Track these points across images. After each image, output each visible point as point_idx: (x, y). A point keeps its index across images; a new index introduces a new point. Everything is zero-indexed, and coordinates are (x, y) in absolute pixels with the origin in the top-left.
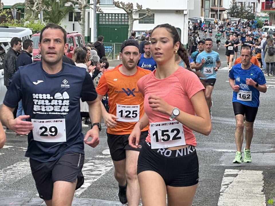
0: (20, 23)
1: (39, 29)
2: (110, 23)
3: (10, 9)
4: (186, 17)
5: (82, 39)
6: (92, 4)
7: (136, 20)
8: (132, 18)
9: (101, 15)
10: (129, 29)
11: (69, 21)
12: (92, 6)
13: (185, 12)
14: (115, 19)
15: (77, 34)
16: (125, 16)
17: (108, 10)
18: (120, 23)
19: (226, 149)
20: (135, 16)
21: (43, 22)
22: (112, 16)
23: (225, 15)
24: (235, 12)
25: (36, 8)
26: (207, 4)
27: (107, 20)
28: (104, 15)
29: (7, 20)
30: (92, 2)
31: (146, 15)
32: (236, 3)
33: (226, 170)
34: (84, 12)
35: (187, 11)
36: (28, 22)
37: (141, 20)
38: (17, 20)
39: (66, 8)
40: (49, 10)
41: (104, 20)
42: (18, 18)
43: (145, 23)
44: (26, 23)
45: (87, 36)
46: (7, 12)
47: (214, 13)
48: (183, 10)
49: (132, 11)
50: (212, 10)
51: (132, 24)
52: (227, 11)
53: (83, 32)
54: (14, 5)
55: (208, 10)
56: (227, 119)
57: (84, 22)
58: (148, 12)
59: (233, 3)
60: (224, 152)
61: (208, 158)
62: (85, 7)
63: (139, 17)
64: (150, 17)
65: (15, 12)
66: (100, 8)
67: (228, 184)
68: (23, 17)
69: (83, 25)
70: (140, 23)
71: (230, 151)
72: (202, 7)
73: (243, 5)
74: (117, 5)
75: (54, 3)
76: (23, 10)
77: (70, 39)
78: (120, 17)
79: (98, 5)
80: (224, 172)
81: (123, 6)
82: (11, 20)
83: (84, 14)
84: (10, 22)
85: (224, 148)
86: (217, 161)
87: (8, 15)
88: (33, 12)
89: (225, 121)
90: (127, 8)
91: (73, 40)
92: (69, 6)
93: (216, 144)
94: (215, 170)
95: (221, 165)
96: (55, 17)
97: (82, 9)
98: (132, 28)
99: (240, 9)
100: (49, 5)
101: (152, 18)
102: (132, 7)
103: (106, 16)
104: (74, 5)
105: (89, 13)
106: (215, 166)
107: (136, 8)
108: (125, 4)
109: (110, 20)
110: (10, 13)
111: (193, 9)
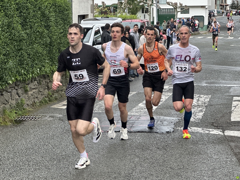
0: (115, 15)
1: (125, 18)
2: (165, 14)
3: (109, 7)
4: (207, 10)
5: (150, 23)
6: (154, 4)
7: (179, 12)
8: (177, 11)
9: (159, 9)
10: (175, 17)
11: (142, 13)
12: (155, 5)
13: (206, 7)
14: (167, 11)
15: (147, 20)
16: (173, 10)
17: (163, 6)
18: (170, 14)
19: (233, 85)
20: (179, 10)
21: (128, 14)
22: (166, 10)
23: (228, 8)
24: (234, 6)
25: (124, 6)
26: (218, 2)
27: (163, 12)
28: (161, 9)
29: (108, 13)
30: (154, 2)
31: (185, 9)
32: (234, 1)
33: (234, 97)
34: (150, 8)
35: (207, 6)
36: (120, 14)
37: (182, 12)
38: (114, 14)
39: (140, 6)
40: (131, 7)
41: (161, 12)
42: (114, 12)
43: (184, 13)
44: (119, 15)
45: (152, 21)
46: (108, 9)
47: (222, 7)
48: (205, 6)
49: (177, 7)
50: (221, 5)
51: (177, 14)
52: (229, 6)
53: (150, 19)
54: (112, 5)
55: (219, 6)
56: (232, 67)
57: (150, 13)
58: (186, 7)
59: (233, 1)
60: (232, 87)
61: (223, 90)
62: (151, 5)
63: (181, 10)
64: (187, 10)
65: (112, 9)
66: (159, 6)
67: (236, 106)
68: (117, 12)
69: (150, 15)
70: (181, 13)
71: (235, 86)
72: (215, 4)
73: (238, 2)
74: (168, 3)
75: (134, 4)
76: (116, 8)
77: (143, 23)
78: (170, 11)
79: (158, 4)
80: (233, 99)
81: (172, 4)
82: (110, 13)
83: (150, 9)
84: (110, 15)
85: (232, 84)
86: (228, 92)
87: (108, 11)
88: (122, 8)
89: (231, 68)
90: (174, 5)
91: (145, 24)
92: (142, 5)
93: (227, 82)
94: (228, 97)
95: (230, 94)
96: (134, 11)
97: (149, 6)
98: (177, 16)
99: (237, 4)
100: (131, 4)
101: (188, 10)
102: (177, 5)
103: (162, 10)
104: (145, 4)
105: (153, 8)
106: (228, 95)
107: (179, 5)
108: (173, 3)
109: (165, 12)
110: (110, 9)
111: (211, 5)
